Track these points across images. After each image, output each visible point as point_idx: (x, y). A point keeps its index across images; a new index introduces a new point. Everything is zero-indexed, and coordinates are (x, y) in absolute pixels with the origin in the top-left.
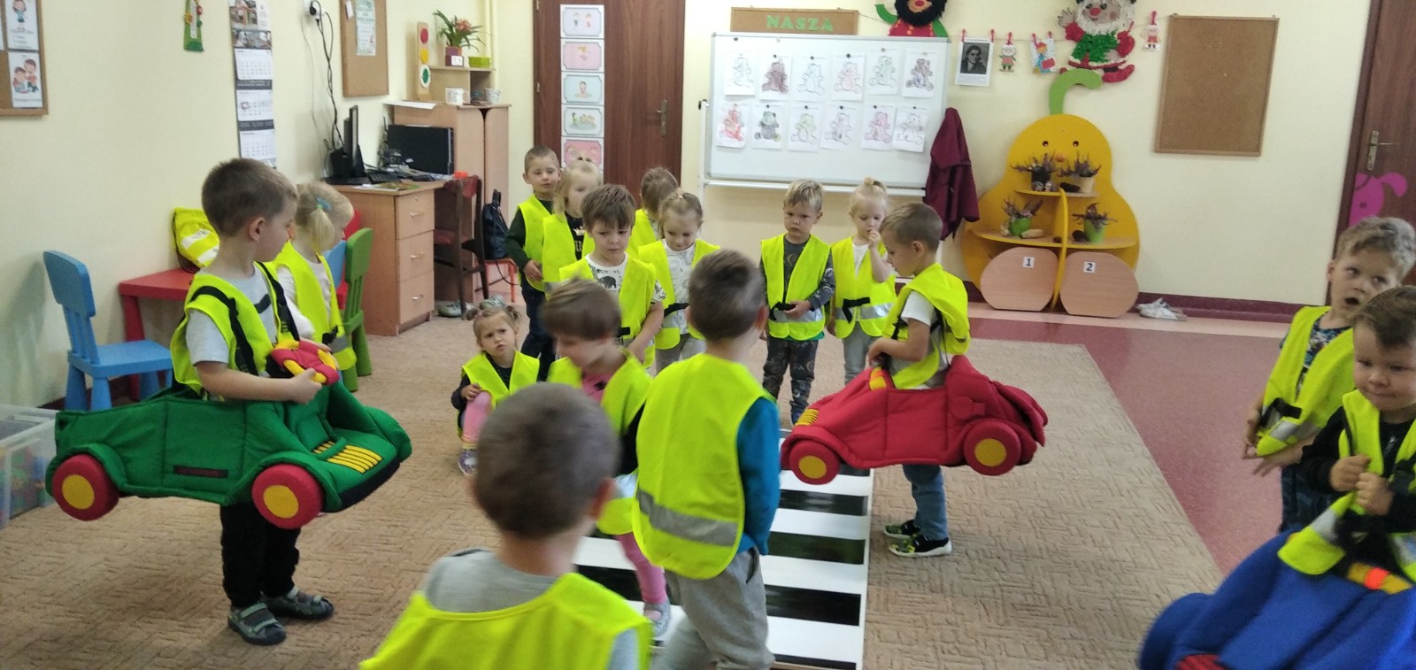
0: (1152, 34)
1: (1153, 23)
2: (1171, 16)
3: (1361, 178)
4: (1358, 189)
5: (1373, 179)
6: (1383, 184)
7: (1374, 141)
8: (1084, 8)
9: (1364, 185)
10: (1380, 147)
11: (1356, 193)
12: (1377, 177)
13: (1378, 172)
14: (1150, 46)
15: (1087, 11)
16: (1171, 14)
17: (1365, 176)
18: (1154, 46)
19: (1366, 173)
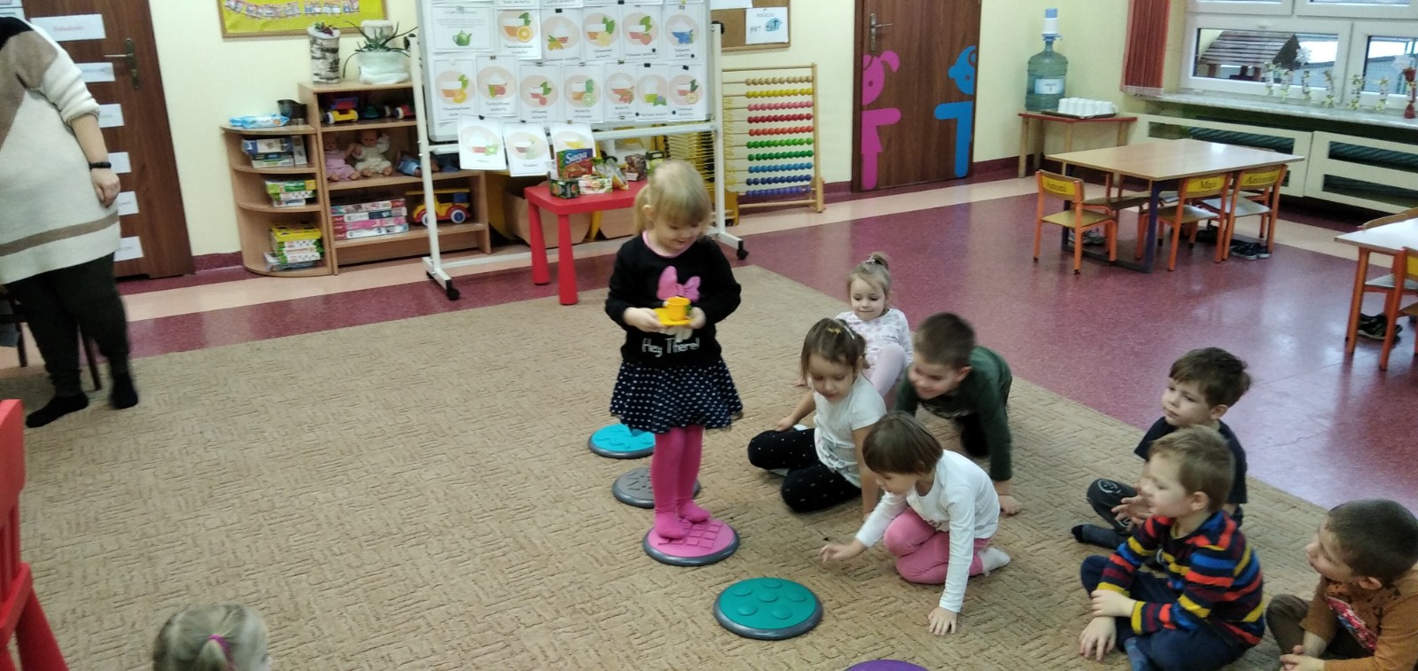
3: (867, 58)
4: (866, 69)
5: (875, 58)
6: (883, 62)
7: (873, 23)
9: (871, 62)
10: (878, 29)
11: (865, 72)
12: (879, 56)
13: (878, 52)
17: (870, 57)
19: (871, 52)
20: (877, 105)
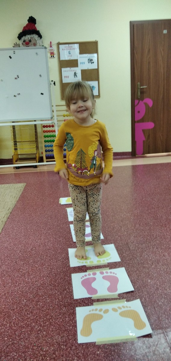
0: (52, 51)
1: (51, 47)
2: (57, 43)
3: (136, 102)
4: (136, 106)
5: (141, 101)
6: (144, 103)
7: (139, 87)
8: (22, 42)
9: (138, 104)
10: (141, 89)
13: (142, 99)
14: (51, 56)
15: (24, 43)
16: (58, 42)
17: (138, 101)
18: (53, 56)
19: (138, 99)
20: (142, 120)
